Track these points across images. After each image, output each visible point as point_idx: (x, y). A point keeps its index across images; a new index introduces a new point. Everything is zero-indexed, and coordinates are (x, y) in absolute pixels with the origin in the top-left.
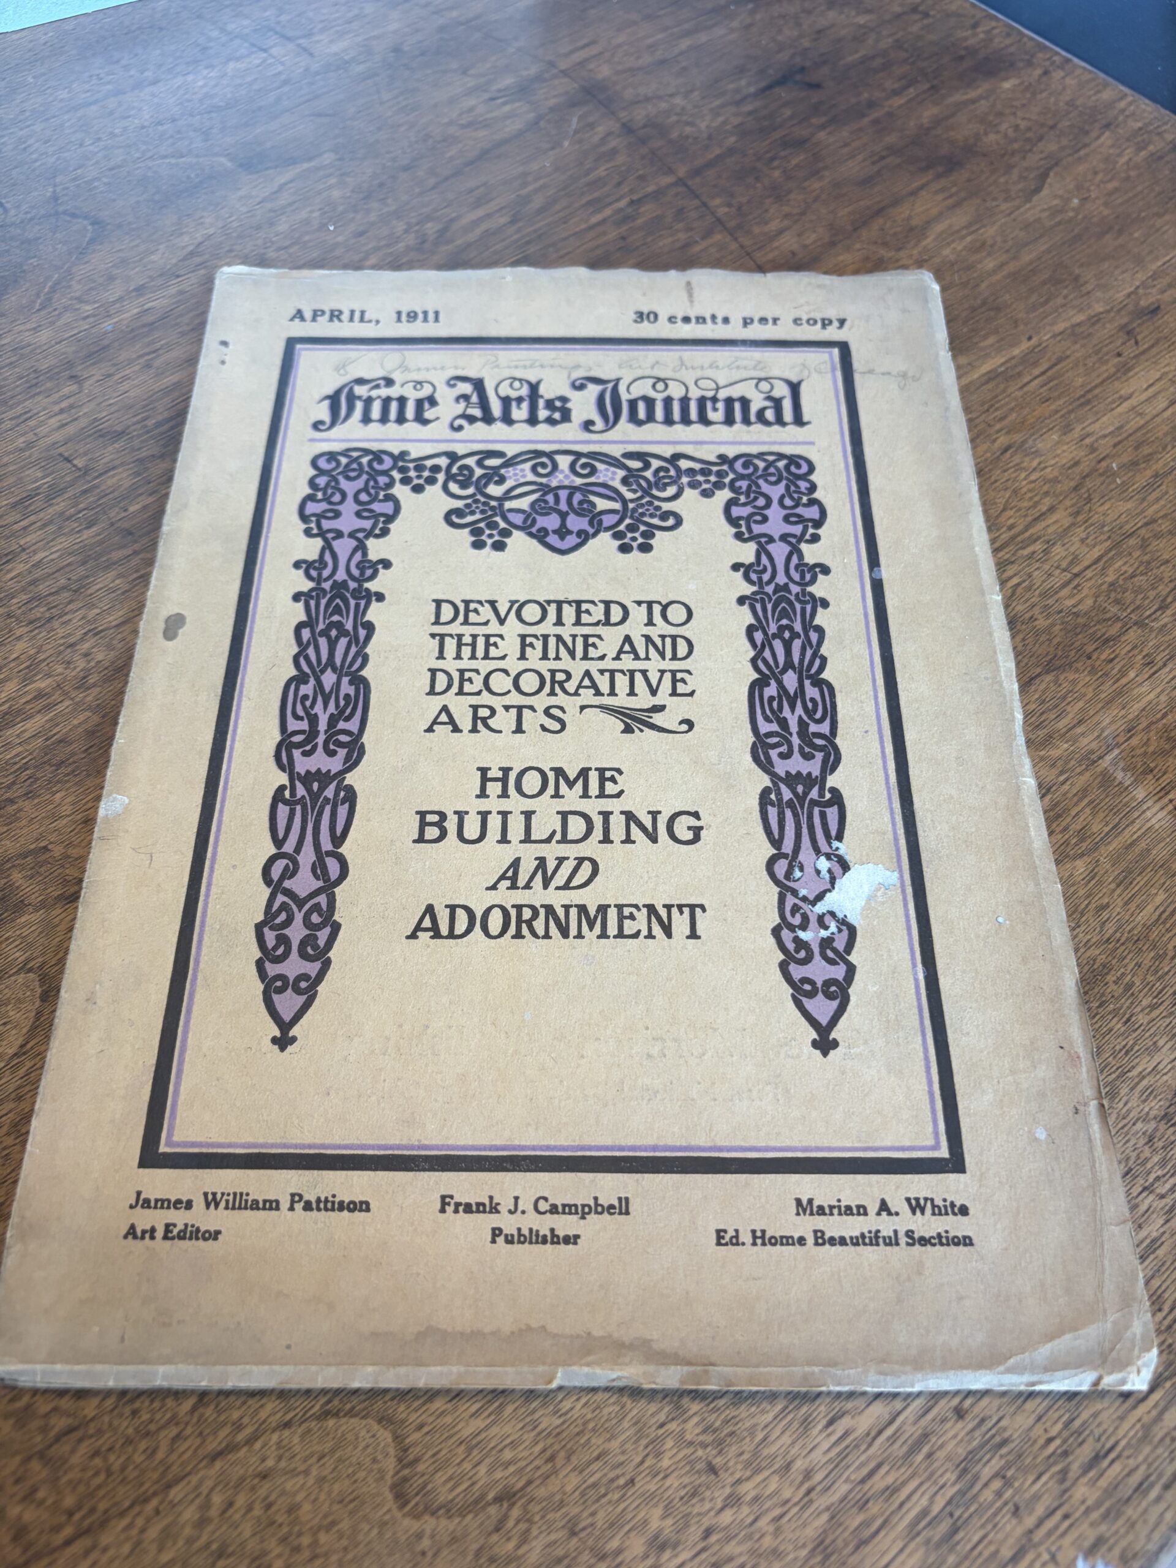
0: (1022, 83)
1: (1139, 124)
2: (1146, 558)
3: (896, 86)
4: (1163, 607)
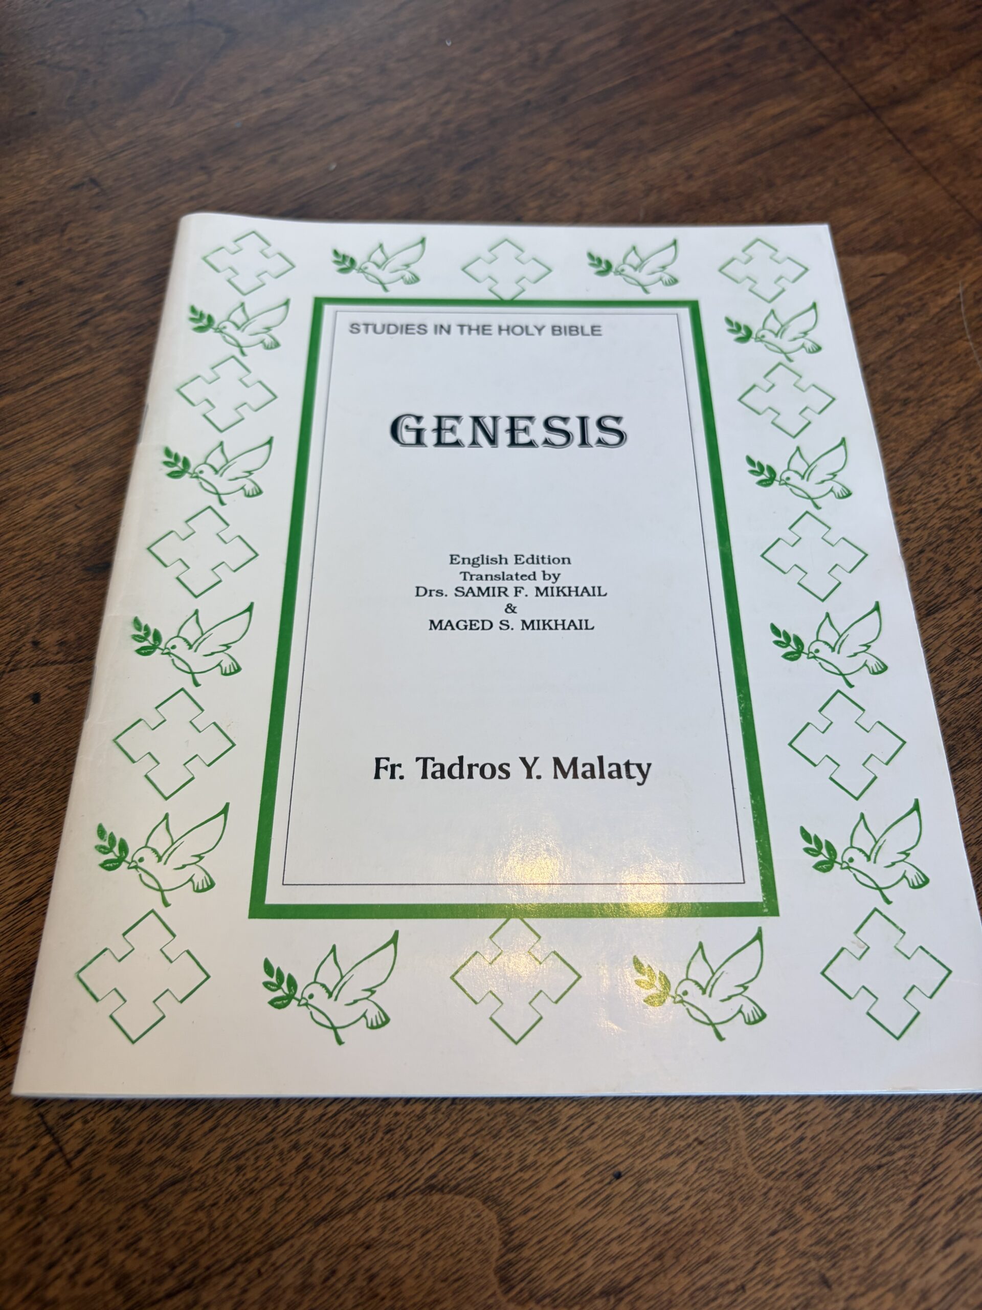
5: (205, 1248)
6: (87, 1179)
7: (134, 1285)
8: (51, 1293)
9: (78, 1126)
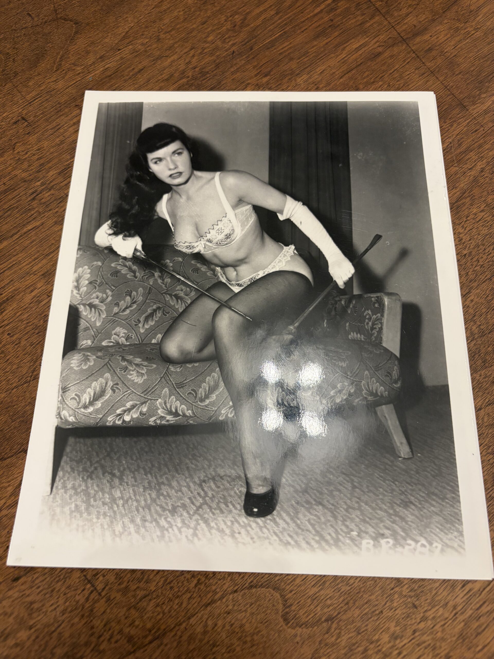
5: (162, 621)
6: (108, 600)
7: (135, 640)
8: (102, 648)
9: (101, 578)
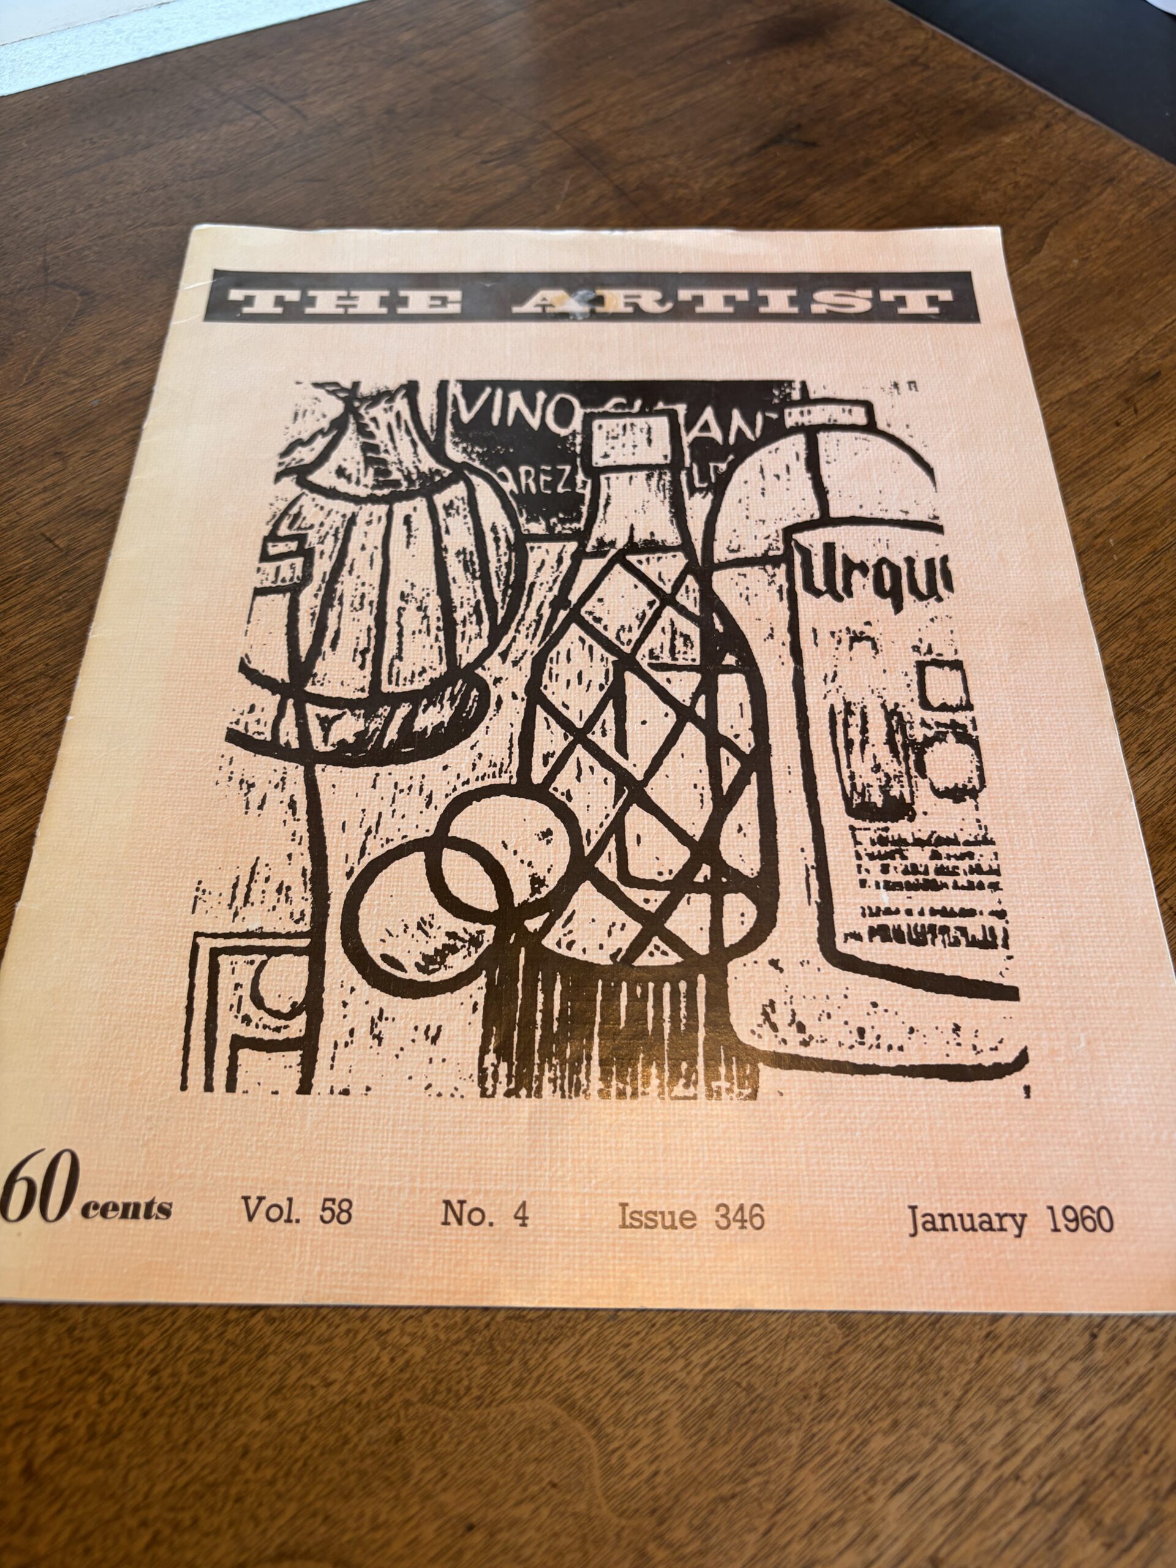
0: (1021, 138)
1: (1142, 179)
2: (1143, 640)
3: (893, 143)
4: (1160, 693)
